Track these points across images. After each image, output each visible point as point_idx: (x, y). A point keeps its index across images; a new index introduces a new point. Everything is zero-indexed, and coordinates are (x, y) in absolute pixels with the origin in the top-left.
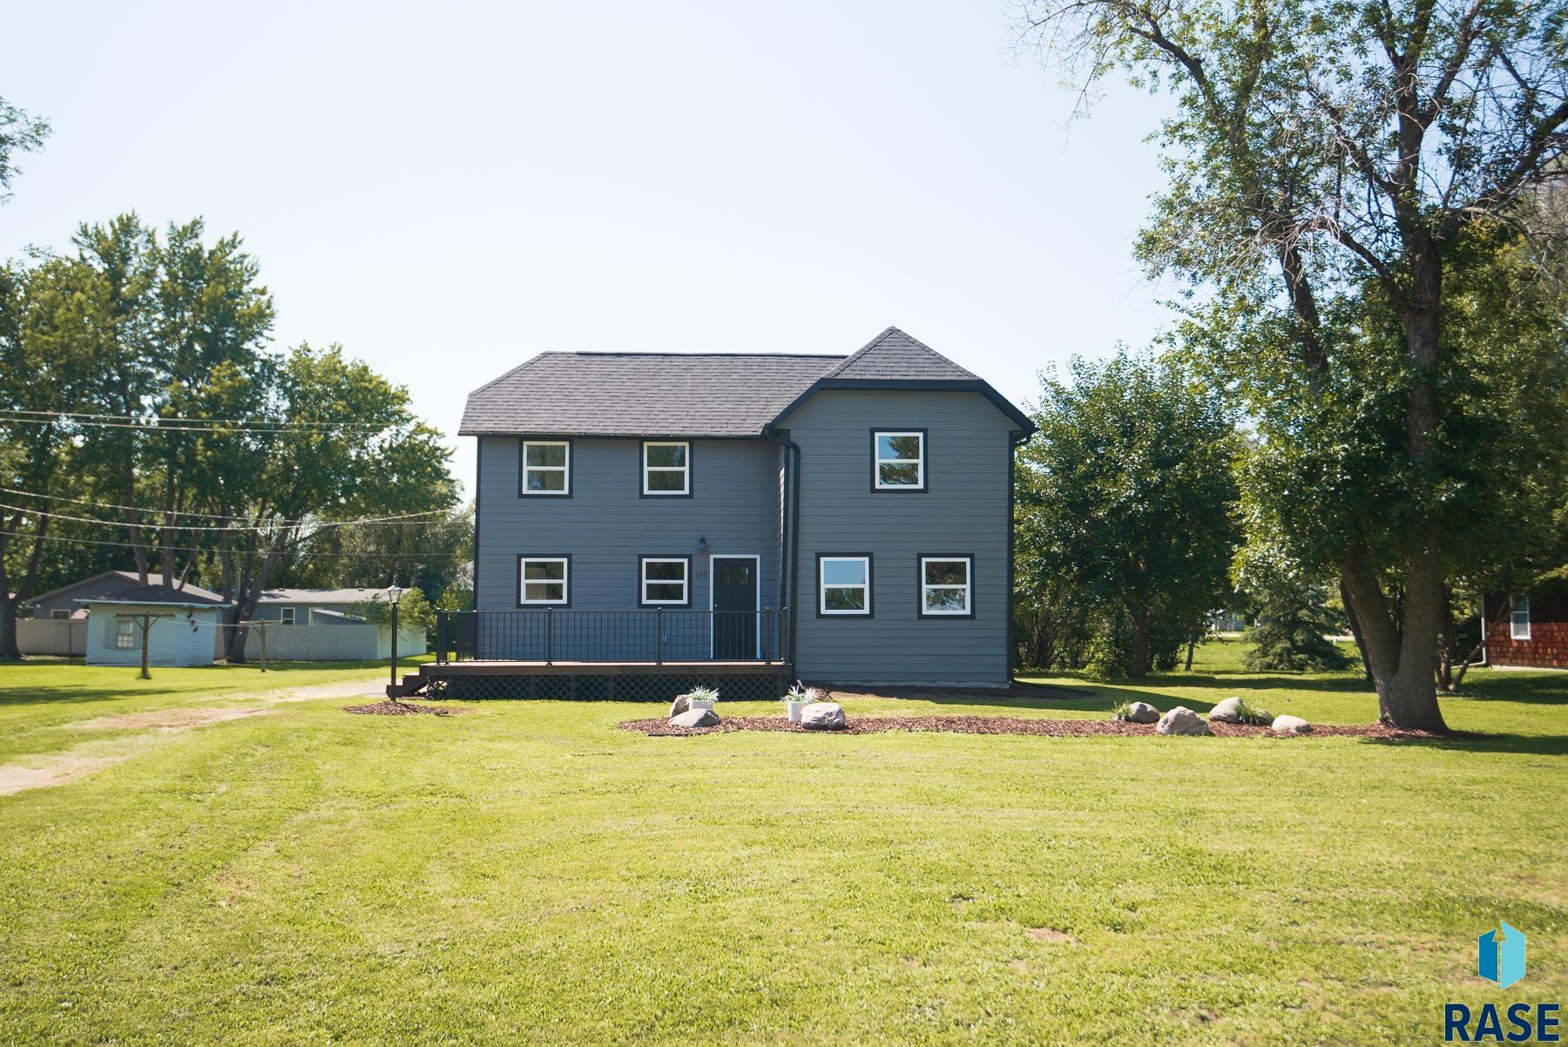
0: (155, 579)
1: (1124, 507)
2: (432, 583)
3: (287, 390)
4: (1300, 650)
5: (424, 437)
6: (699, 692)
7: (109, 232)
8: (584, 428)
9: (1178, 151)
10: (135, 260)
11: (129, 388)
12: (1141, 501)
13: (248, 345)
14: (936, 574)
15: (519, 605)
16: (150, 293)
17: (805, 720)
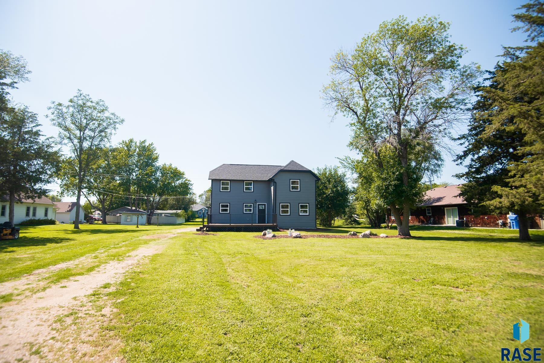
0: (134, 208)
1: (329, 195)
2: (186, 209)
3: (161, 172)
4: (353, 221)
5: (187, 182)
6: (268, 230)
7: (128, 142)
8: (233, 179)
9: (354, 128)
10: (132, 148)
11: (130, 171)
12: (332, 194)
13: (154, 164)
14: (302, 207)
15: (220, 213)
16: (135, 154)
17: (293, 236)
